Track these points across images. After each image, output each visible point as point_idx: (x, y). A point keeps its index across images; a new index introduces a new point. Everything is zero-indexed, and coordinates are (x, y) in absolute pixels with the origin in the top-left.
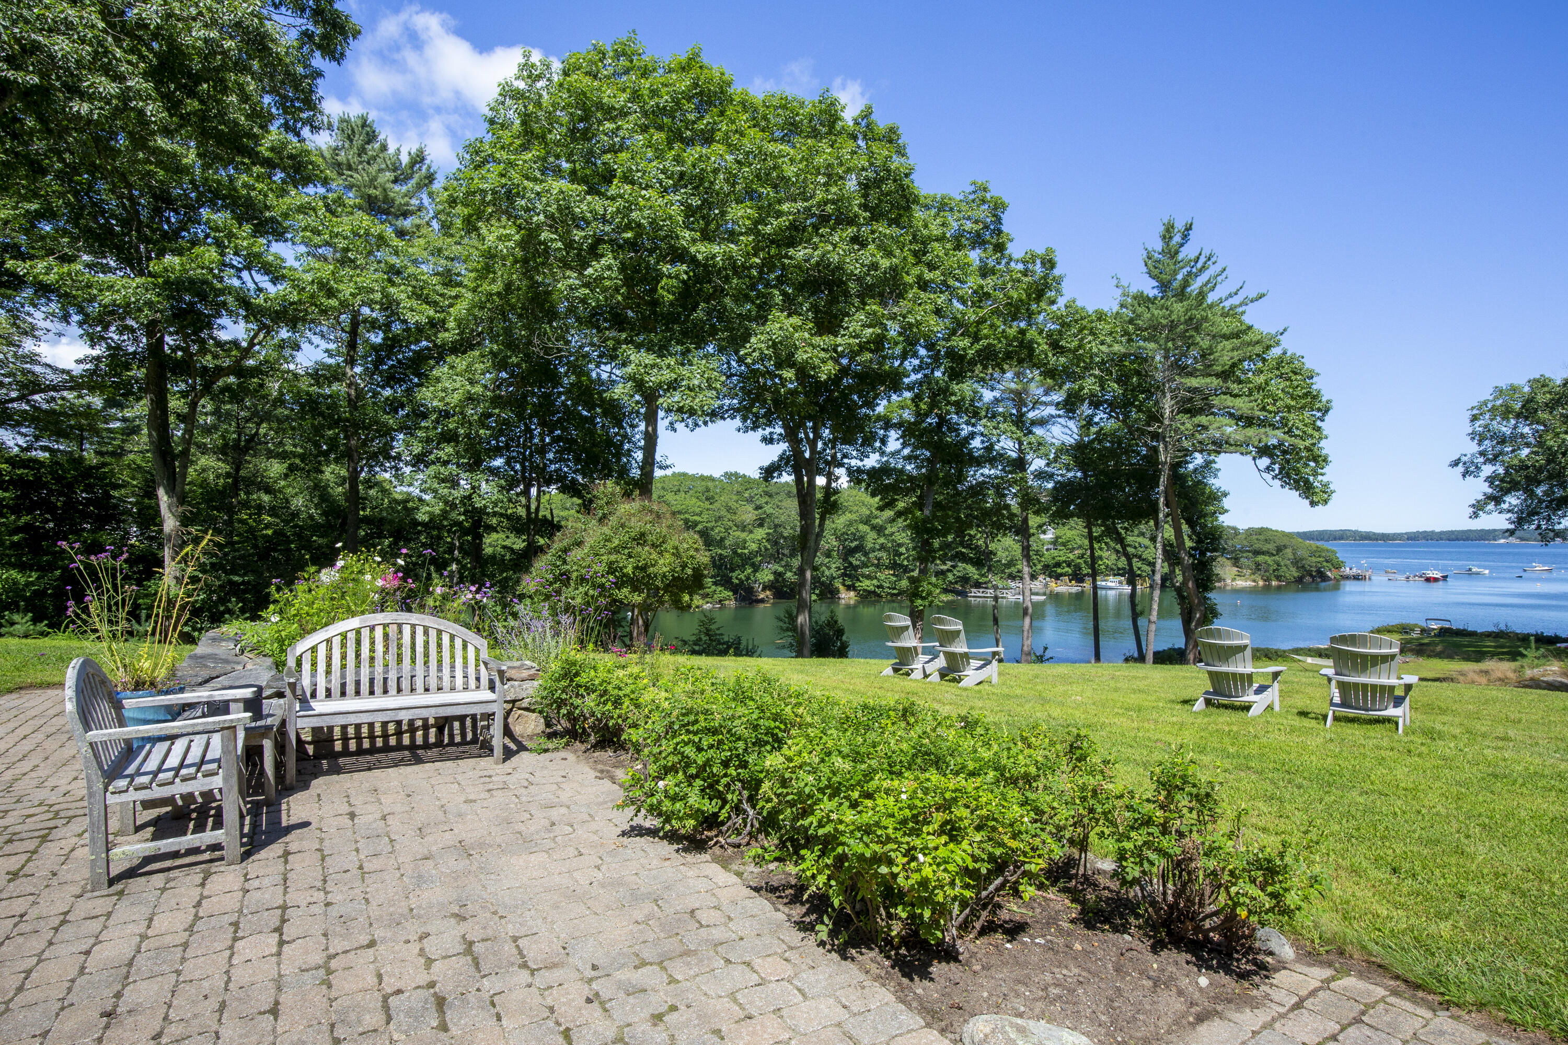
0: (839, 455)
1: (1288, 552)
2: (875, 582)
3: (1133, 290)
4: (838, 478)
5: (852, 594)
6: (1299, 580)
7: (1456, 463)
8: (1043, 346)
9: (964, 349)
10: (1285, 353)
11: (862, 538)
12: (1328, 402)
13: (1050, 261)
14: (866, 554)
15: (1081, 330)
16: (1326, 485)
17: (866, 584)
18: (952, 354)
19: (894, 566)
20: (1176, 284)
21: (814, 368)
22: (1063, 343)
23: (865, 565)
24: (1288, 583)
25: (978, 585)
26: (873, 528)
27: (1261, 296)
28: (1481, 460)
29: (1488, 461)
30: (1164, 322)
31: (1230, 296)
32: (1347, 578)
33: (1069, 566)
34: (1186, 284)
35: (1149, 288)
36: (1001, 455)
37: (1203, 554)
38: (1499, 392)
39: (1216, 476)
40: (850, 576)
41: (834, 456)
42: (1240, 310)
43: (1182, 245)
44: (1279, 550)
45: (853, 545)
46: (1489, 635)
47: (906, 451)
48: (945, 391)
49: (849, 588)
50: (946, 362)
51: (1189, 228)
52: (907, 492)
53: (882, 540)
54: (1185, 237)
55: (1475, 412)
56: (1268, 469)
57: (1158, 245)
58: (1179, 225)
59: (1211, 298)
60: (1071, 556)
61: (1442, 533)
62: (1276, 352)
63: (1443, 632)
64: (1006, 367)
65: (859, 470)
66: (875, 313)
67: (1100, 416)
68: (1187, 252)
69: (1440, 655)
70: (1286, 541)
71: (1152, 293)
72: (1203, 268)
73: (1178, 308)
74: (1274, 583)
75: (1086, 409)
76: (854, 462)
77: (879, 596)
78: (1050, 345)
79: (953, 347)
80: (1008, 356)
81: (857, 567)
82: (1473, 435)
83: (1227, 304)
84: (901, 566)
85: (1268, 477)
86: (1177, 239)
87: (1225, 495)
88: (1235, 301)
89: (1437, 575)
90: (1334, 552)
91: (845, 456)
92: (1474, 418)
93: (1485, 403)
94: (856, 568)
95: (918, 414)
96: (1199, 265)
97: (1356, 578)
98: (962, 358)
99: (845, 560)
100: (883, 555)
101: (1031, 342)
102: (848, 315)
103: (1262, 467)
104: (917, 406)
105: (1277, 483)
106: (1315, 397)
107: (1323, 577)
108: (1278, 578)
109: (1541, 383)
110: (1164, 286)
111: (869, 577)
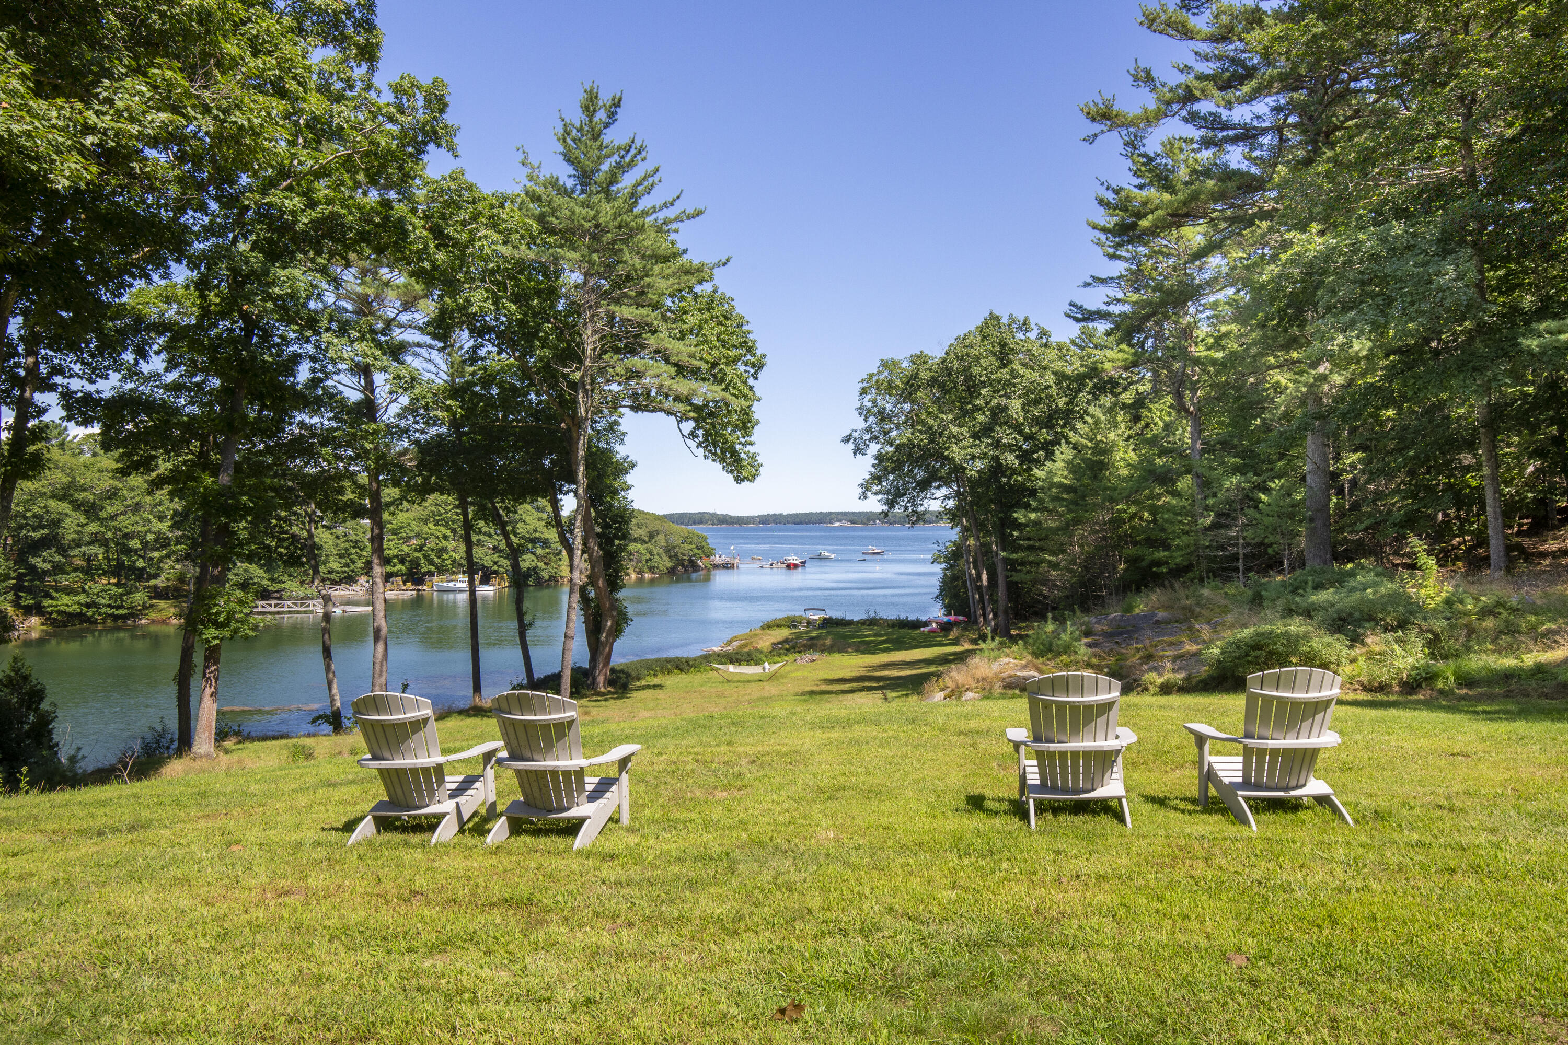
0: (44, 369)
1: (661, 537)
2: (82, 598)
3: (545, 173)
4: (42, 411)
5: (35, 620)
6: (672, 571)
7: (846, 440)
8: (418, 231)
9: (293, 213)
10: (715, 291)
11: (56, 523)
12: (764, 356)
13: (440, 99)
14: (63, 550)
15: (475, 217)
16: (753, 457)
17: (66, 603)
18: (268, 216)
19: (118, 570)
20: (600, 177)
21: (37, 159)
22: (449, 231)
23: (58, 569)
24: (661, 575)
25: (265, 595)
26: (77, 506)
27: (699, 213)
28: (868, 436)
29: (874, 439)
30: (587, 225)
31: (665, 206)
32: (716, 566)
33: (402, 561)
34: (613, 179)
35: (565, 174)
36: (332, 396)
37: (610, 541)
38: (885, 364)
39: (622, 442)
40: (29, 590)
41: (33, 371)
42: (674, 226)
43: (607, 125)
44: (652, 536)
45: (37, 535)
46: (863, 623)
47: (171, 377)
48: (261, 277)
49: (28, 611)
50: (261, 232)
51: (617, 104)
52: (176, 447)
53: (94, 527)
54: (612, 115)
55: (865, 385)
56: (693, 435)
57: (576, 117)
58: (605, 98)
59: (645, 203)
60: (406, 549)
61: (789, 516)
62: (704, 289)
63: (828, 623)
64: (352, 256)
65: (88, 400)
66: (170, 84)
67: (488, 349)
68: (615, 136)
69: (831, 650)
70: (658, 526)
71: (570, 183)
72: (632, 164)
73: (607, 210)
74: (647, 576)
75: (464, 339)
76: (76, 384)
77: (91, 621)
78: (431, 230)
79: (270, 205)
80: (363, 237)
81: (45, 572)
82: (861, 409)
83: (661, 215)
84: (132, 569)
85: (692, 444)
86: (601, 116)
87: (633, 466)
88: (671, 213)
89: (795, 560)
90: (705, 539)
91: (58, 370)
92: (864, 392)
93: (871, 376)
94: (41, 575)
95: (205, 312)
96: (627, 159)
97: (726, 566)
98: (287, 228)
99: (21, 560)
100: (96, 550)
101: (401, 221)
102: (111, 77)
103: (686, 433)
104: (203, 297)
105: (701, 452)
106: (750, 350)
107: (694, 566)
108: (651, 569)
109: (919, 360)
110: (585, 177)
111: (69, 591)
